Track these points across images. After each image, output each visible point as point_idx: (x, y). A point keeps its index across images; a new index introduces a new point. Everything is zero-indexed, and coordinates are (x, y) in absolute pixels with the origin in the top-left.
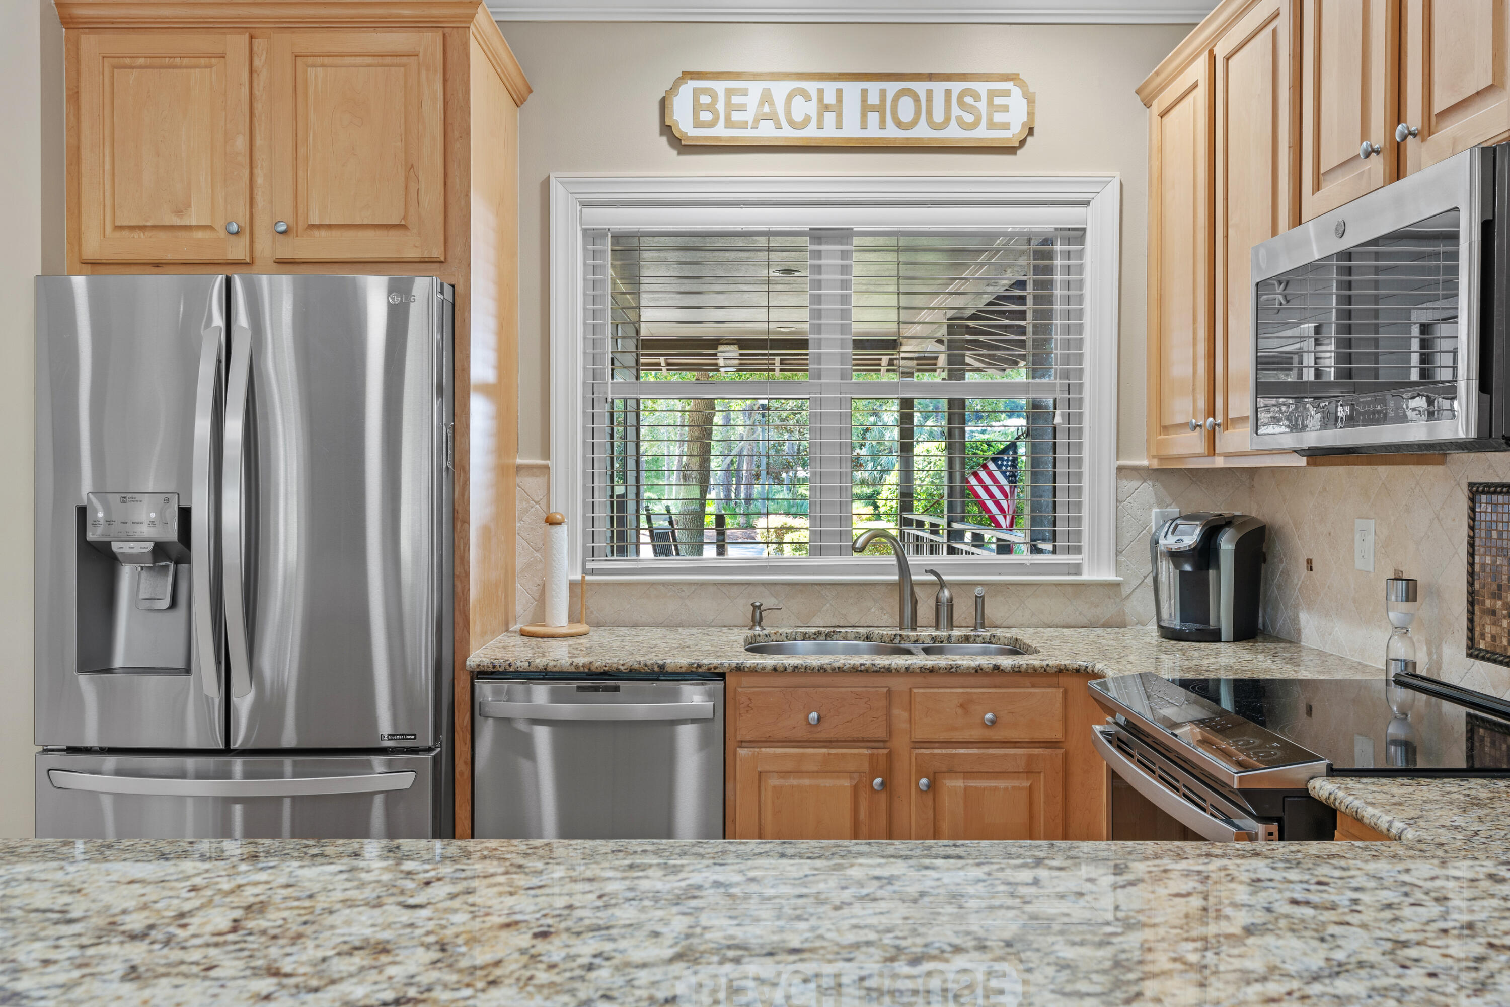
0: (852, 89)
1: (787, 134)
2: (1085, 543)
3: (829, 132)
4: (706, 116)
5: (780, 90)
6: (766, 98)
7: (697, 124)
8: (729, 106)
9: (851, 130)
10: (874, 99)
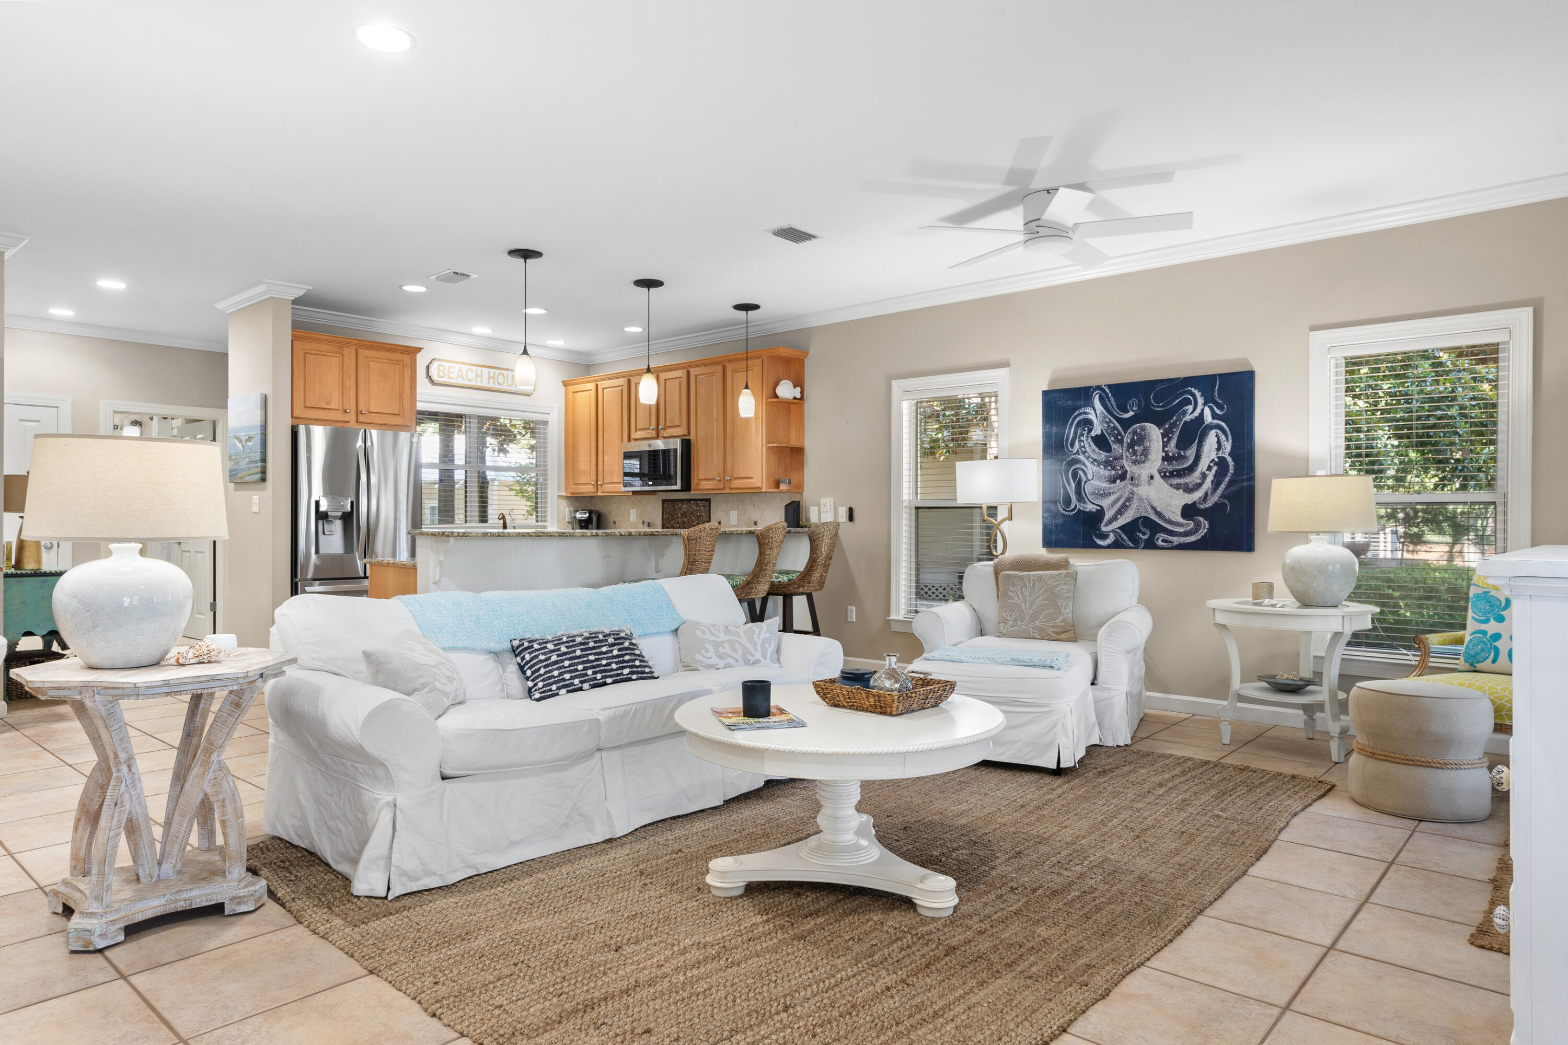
0: (486, 370)
1: (466, 383)
2: (549, 518)
3: (478, 384)
4: (442, 374)
5: (465, 368)
6: (460, 370)
7: (439, 376)
8: (449, 372)
9: (485, 384)
10: (492, 375)
